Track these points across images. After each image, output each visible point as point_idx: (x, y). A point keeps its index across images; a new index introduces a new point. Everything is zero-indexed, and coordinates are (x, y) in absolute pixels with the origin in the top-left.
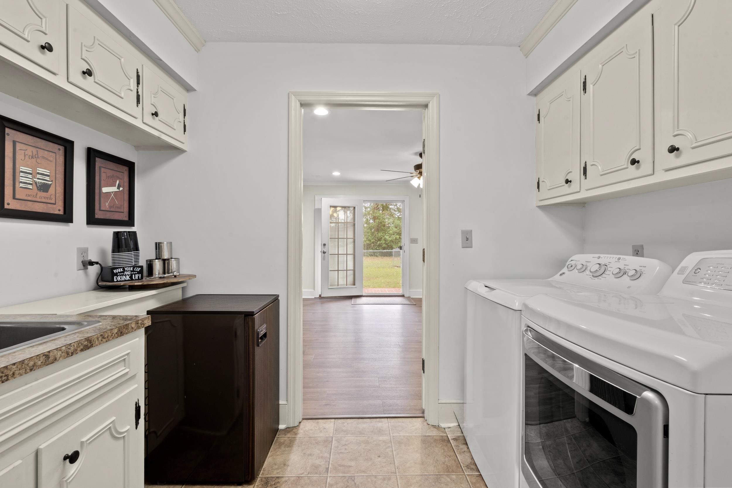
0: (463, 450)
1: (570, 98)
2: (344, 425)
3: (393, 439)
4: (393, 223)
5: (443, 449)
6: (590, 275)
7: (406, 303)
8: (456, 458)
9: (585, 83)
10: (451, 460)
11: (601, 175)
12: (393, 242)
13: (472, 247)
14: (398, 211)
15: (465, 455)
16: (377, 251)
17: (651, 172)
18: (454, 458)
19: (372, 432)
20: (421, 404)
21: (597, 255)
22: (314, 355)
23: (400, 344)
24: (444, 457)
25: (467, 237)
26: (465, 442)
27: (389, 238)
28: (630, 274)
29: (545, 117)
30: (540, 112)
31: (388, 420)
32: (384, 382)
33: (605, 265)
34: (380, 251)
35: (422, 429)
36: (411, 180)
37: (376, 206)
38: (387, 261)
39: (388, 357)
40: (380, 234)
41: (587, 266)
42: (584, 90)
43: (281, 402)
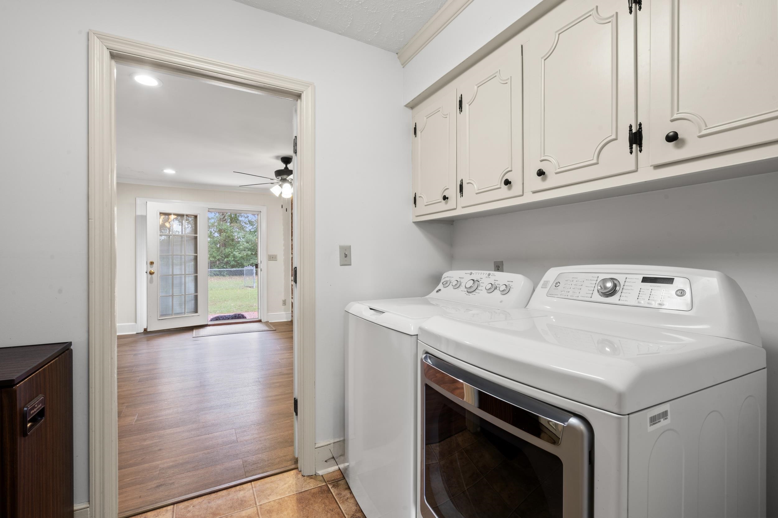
0: (346, 498)
1: (447, 114)
2: (189, 509)
3: (261, 508)
4: (243, 238)
5: (324, 503)
6: (464, 291)
7: (264, 329)
8: (339, 510)
9: (461, 102)
10: (334, 514)
11: (477, 194)
12: (243, 259)
13: (351, 265)
14: (250, 224)
15: (349, 502)
16: (224, 269)
17: (521, 193)
18: (337, 511)
19: (231, 507)
20: (294, 452)
21: (469, 272)
22: (137, 414)
23: (260, 380)
24: (326, 513)
25: (346, 253)
26: (347, 487)
27: (239, 255)
28: (501, 289)
29: (422, 132)
30: (417, 126)
31: (252, 484)
32: (243, 434)
33: (478, 281)
34: (228, 269)
35: (296, 484)
36: (271, 187)
37: (222, 217)
38: (237, 280)
39: (246, 399)
40: (228, 250)
41: (461, 282)
42: (460, 109)
43: (76, 507)
